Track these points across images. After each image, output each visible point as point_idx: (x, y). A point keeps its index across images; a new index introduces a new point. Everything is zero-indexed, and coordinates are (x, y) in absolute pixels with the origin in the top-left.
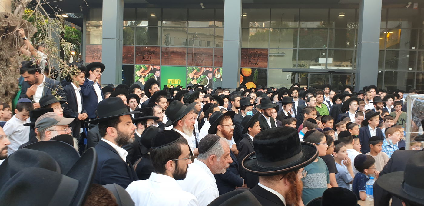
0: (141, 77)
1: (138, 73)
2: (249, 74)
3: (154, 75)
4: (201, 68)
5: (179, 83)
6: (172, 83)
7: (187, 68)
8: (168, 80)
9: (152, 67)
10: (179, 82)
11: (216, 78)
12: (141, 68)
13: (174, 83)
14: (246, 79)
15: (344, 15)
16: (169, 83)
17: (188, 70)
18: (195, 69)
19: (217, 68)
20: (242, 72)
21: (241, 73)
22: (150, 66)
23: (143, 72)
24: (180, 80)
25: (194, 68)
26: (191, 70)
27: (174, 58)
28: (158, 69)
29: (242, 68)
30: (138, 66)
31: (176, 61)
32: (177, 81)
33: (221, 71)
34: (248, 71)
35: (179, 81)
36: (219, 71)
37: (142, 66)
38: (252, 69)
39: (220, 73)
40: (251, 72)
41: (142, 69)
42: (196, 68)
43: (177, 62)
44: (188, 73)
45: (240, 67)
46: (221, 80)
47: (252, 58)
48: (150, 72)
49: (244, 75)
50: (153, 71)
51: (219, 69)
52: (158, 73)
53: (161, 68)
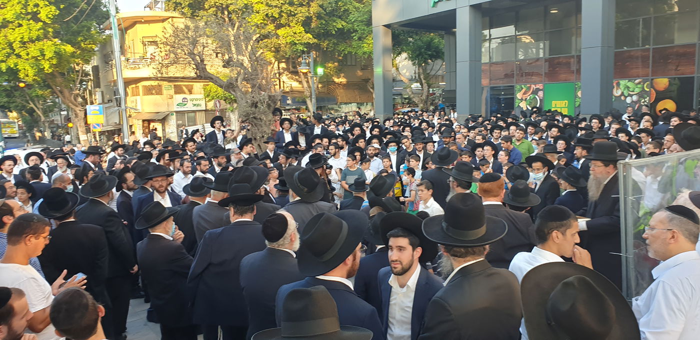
0: (522, 100)
1: (519, 95)
2: (664, 86)
3: (536, 96)
6: (557, 106)
7: (576, 85)
8: (553, 102)
9: (534, 86)
10: (565, 105)
11: (615, 96)
12: (522, 88)
14: (661, 96)
16: (554, 106)
19: (616, 82)
20: (654, 84)
21: (653, 87)
22: (532, 85)
23: (524, 94)
24: (567, 102)
26: (580, 86)
27: (560, 72)
28: (541, 88)
29: (652, 78)
30: (518, 87)
31: (562, 76)
32: (563, 103)
33: (621, 84)
34: (663, 82)
35: (565, 103)
36: (618, 84)
37: (523, 86)
38: (670, 78)
39: (621, 89)
40: (667, 84)
41: (524, 90)
44: (577, 91)
45: (650, 78)
46: (623, 98)
47: (670, 61)
48: (532, 93)
49: (658, 89)
50: (535, 92)
51: (619, 82)
52: (541, 93)
53: (544, 87)
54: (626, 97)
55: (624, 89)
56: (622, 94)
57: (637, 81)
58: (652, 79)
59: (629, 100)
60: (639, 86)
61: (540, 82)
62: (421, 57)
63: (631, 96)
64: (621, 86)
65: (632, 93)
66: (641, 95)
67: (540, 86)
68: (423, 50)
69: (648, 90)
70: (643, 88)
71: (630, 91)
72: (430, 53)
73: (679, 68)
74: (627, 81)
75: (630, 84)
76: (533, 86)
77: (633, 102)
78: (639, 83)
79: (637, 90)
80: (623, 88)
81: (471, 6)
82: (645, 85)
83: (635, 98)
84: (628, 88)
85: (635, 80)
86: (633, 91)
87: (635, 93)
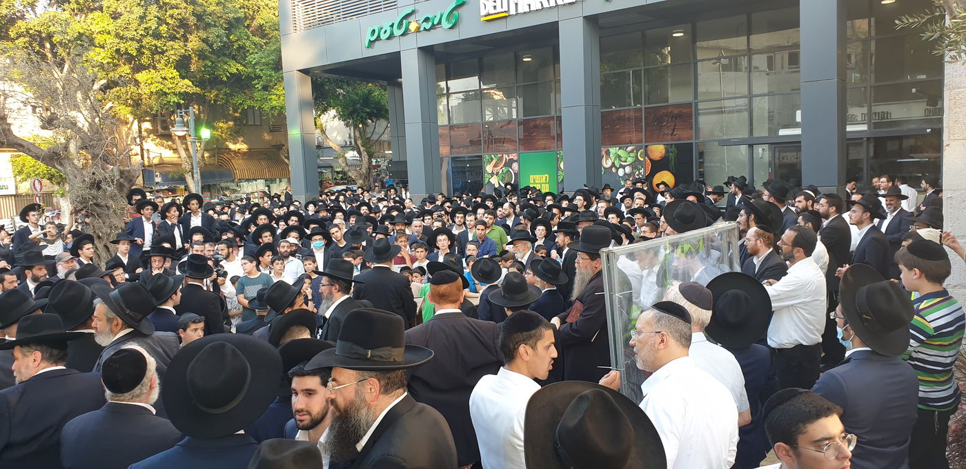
0: (492, 174)
1: (489, 169)
2: (660, 154)
3: (510, 170)
6: (536, 182)
7: (558, 154)
8: (530, 176)
9: (507, 156)
10: (546, 180)
11: (605, 168)
12: (492, 159)
13: (539, 182)
14: (658, 166)
16: (532, 182)
17: (558, 156)
19: (605, 149)
20: (649, 152)
21: (647, 156)
23: (495, 166)
24: (548, 176)
27: (538, 138)
28: (515, 158)
29: (646, 144)
30: (487, 157)
31: (540, 142)
32: (544, 178)
33: (611, 153)
34: (658, 150)
35: (546, 177)
36: (608, 153)
37: (493, 156)
38: (666, 145)
39: (611, 159)
40: (664, 152)
41: (494, 162)
43: (541, 144)
44: (559, 162)
45: (644, 144)
46: (614, 170)
47: (665, 124)
48: (504, 166)
49: (652, 158)
50: (509, 164)
51: (609, 150)
52: (515, 166)
53: (519, 156)
54: (617, 169)
55: (615, 159)
56: (613, 164)
57: (629, 149)
58: (646, 146)
59: (621, 173)
60: (632, 155)
61: (515, 151)
62: (356, 115)
63: (624, 167)
64: (611, 155)
65: (624, 164)
66: (634, 166)
67: (514, 156)
68: (358, 106)
69: (642, 159)
70: (637, 157)
71: (621, 161)
72: (368, 110)
73: (674, 133)
74: (618, 148)
75: (621, 152)
76: (505, 156)
77: (625, 174)
78: (632, 151)
79: (630, 160)
80: (613, 158)
81: (419, 48)
82: (639, 154)
83: (628, 170)
84: (619, 157)
85: (627, 147)
86: (626, 161)
87: (628, 163)
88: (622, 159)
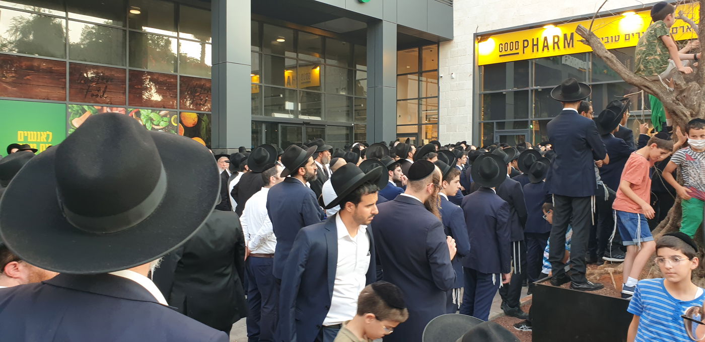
2: (193, 122)
4: (100, 107)
5: (50, 140)
6: (29, 140)
7: (69, 108)
8: (19, 132)
10: (47, 138)
13: (35, 140)
14: (190, 132)
15: (283, 41)
16: (22, 140)
17: (70, 110)
18: (87, 110)
19: (135, 110)
20: (182, 119)
21: (181, 122)
25: (86, 107)
26: (78, 111)
27: (34, 83)
29: (181, 110)
31: (38, 90)
32: (44, 137)
33: (142, 115)
34: (191, 118)
35: (48, 135)
38: (199, 113)
40: (196, 120)
42: (89, 108)
43: (43, 91)
44: (71, 118)
45: (179, 110)
49: (185, 124)
51: (139, 112)
55: (147, 121)
57: (163, 113)
58: (180, 113)
60: (165, 119)
64: (142, 117)
69: (176, 125)
70: (170, 122)
71: (153, 124)
74: (150, 111)
75: (153, 115)
78: (165, 116)
79: (163, 125)
80: (144, 121)
82: (172, 119)
84: (151, 120)
85: (160, 111)
86: (158, 125)
87: (161, 127)
88: (155, 123)
